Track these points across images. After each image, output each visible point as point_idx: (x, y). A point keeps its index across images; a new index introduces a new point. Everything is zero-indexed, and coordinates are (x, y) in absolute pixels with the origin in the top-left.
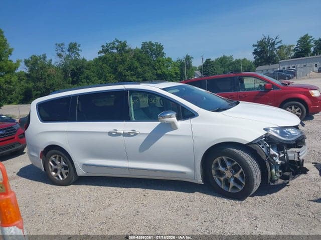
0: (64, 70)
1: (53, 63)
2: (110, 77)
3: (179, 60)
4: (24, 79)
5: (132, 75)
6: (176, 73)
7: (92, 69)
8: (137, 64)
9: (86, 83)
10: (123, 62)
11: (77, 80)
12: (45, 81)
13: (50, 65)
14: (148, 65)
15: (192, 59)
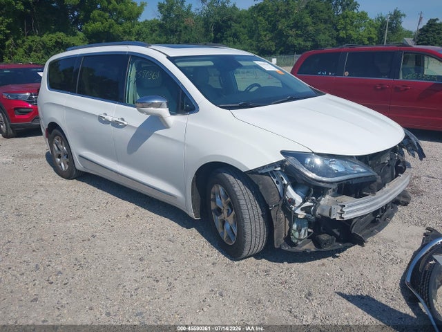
0: (206, 23)
1: (193, 10)
2: (265, 36)
3: (381, 18)
4: (156, 30)
5: (297, 36)
6: (370, 39)
7: (243, 23)
8: (308, 19)
9: (231, 43)
10: (287, 14)
11: (221, 37)
12: (180, 35)
13: (188, 13)
14: (326, 22)
15: (403, 17)
